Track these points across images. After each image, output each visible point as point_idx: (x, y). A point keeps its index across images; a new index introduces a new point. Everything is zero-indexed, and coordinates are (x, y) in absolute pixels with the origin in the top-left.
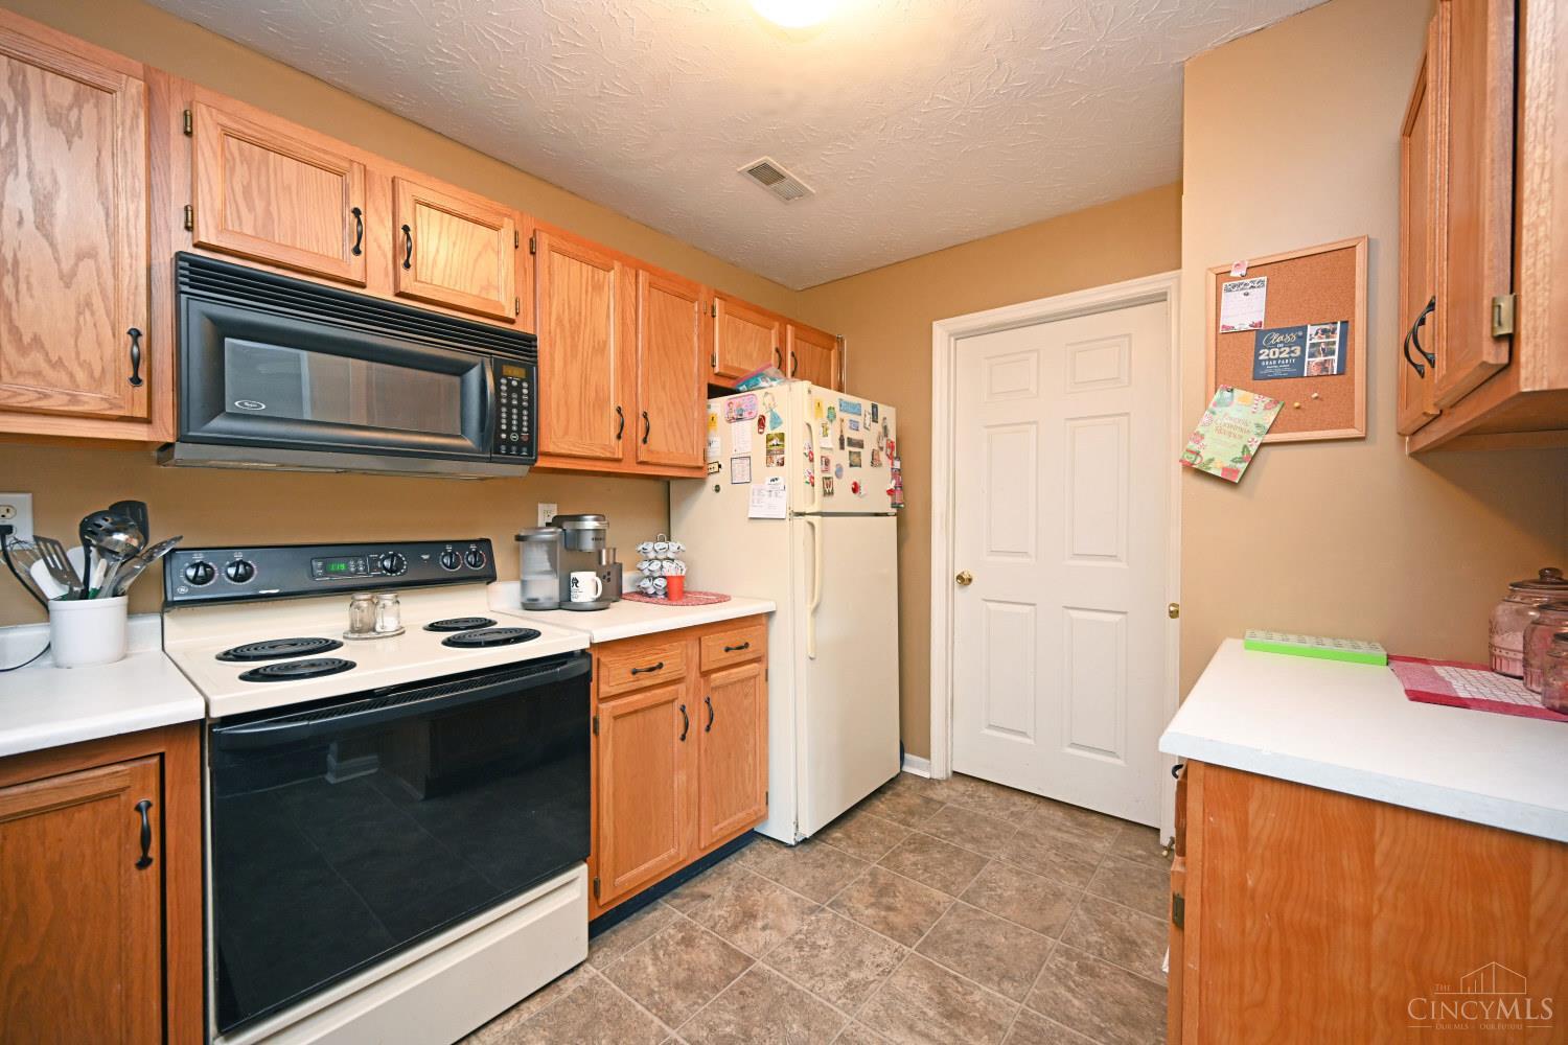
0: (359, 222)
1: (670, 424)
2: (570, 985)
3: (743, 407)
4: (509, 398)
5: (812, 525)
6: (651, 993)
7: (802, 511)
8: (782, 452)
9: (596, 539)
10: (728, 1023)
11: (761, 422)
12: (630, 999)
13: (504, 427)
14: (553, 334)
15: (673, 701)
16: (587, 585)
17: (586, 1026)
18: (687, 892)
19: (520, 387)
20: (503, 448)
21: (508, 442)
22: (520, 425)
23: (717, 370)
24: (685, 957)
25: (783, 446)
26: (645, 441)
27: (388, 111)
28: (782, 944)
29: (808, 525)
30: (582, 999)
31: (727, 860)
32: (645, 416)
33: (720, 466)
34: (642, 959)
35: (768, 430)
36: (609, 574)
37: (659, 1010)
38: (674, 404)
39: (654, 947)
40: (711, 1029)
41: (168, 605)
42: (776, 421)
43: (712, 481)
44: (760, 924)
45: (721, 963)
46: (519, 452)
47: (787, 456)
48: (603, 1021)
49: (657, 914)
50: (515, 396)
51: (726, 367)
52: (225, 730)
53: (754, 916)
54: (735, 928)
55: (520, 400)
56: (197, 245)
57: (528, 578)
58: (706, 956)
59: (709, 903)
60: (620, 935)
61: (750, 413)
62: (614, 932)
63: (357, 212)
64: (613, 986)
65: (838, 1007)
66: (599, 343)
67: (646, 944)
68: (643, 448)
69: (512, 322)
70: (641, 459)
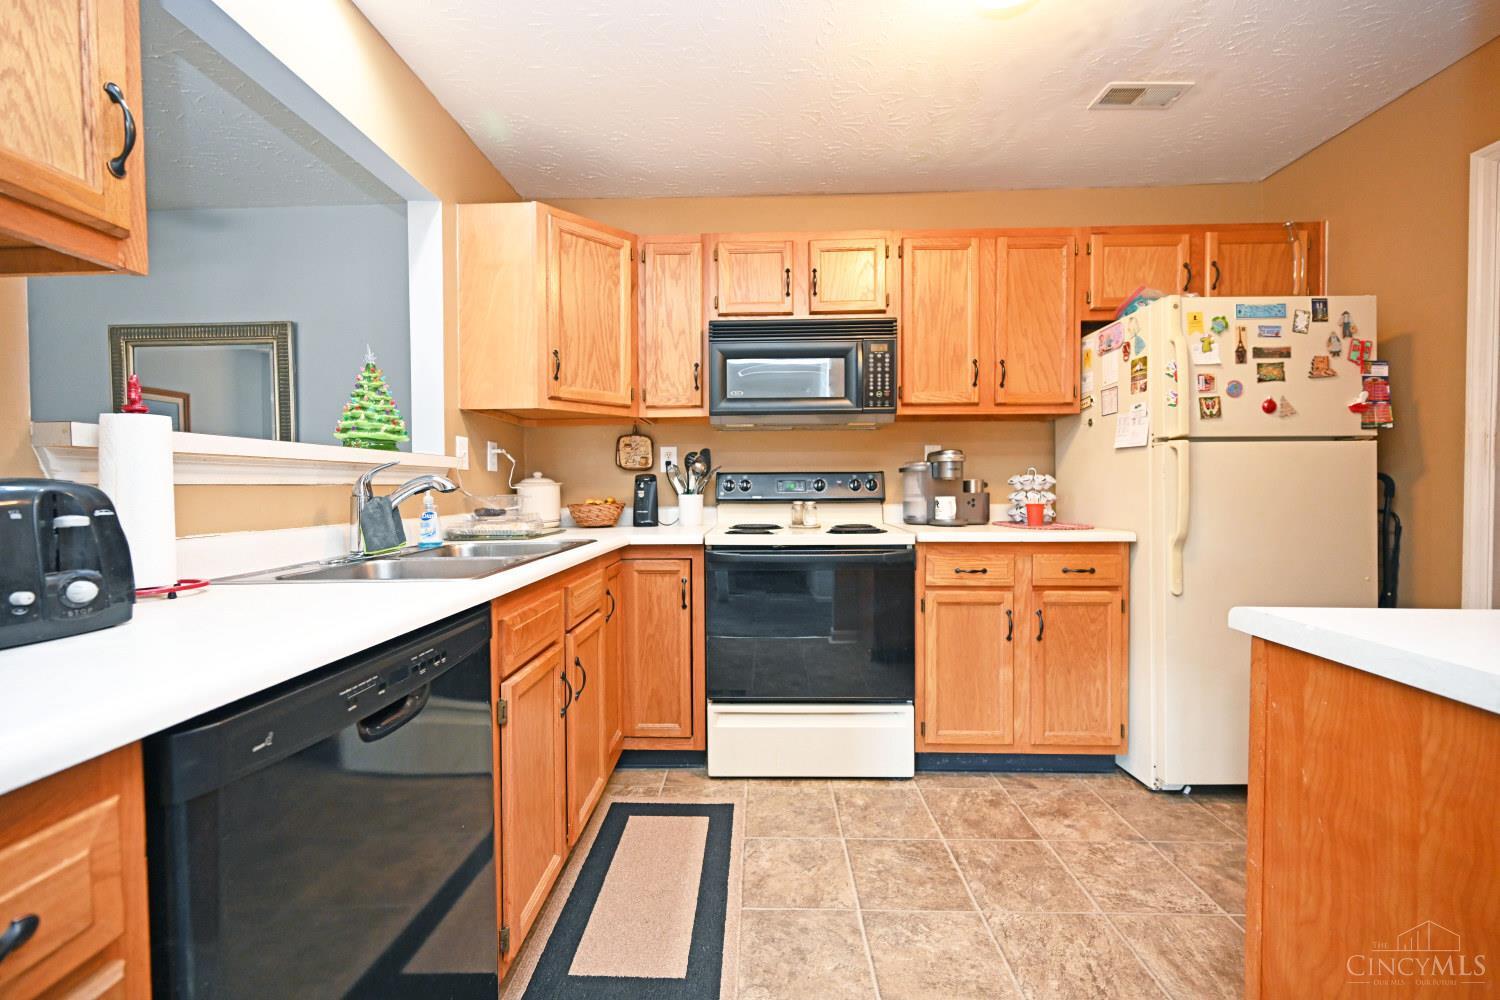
0: (788, 276)
1: (1032, 367)
2: (895, 786)
3: (1112, 338)
4: (875, 367)
5: (1174, 449)
6: (944, 814)
7: (1163, 435)
8: (1145, 376)
9: (954, 469)
10: (989, 857)
11: (1126, 352)
12: (928, 811)
13: (872, 388)
14: (916, 313)
15: (999, 604)
16: (947, 507)
17: (891, 808)
18: (1019, 778)
19: (883, 357)
20: (871, 403)
21: (875, 398)
22: (883, 385)
23: (1092, 306)
24: (984, 809)
25: (1146, 370)
26: (1002, 385)
27: (822, 194)
28: (1077, 842)
29: (1171, 450)
30: (898, 795)
31: (1074, 775)
32: (1002, 362)
33: (1092, 400)
34: (952, 796)
35: (1133, 356)
36: (973, 500)
37: (943, 824)
38: (1036, 348)
39: (966, 795)
40: (972, 852)
41: (719, 501)
42: (1140, 344)
43: (1086, 416)
44: (1067, 822)
45: (1011, 827)
46: (883, 405)
47: (1149, 380)
48: (904, 811)
49: (982, 779)
50: (879, 365)
51: (1103, 300)
52: (715, 552)
53: (1066, 816)
54: (1042, 814)
55: (883, 367)
56: (720, 315)
57: (908, 499)
58: (1004, 817)
59: (1031, 792)
60: (947, 778)
61: (1117, 342)
62: (944, 775)
63: (788, 271)
64: (923, 800)
65: (1095, 900)
66: (957, 310)
67: (961, 791)
68: (1001, 391)
69: (884, 312)
70: (999, 401)
